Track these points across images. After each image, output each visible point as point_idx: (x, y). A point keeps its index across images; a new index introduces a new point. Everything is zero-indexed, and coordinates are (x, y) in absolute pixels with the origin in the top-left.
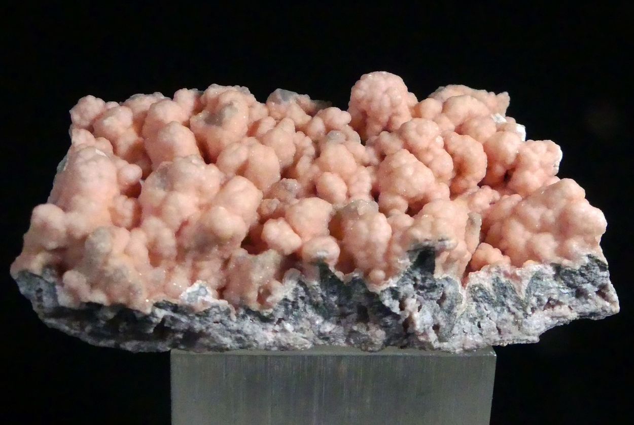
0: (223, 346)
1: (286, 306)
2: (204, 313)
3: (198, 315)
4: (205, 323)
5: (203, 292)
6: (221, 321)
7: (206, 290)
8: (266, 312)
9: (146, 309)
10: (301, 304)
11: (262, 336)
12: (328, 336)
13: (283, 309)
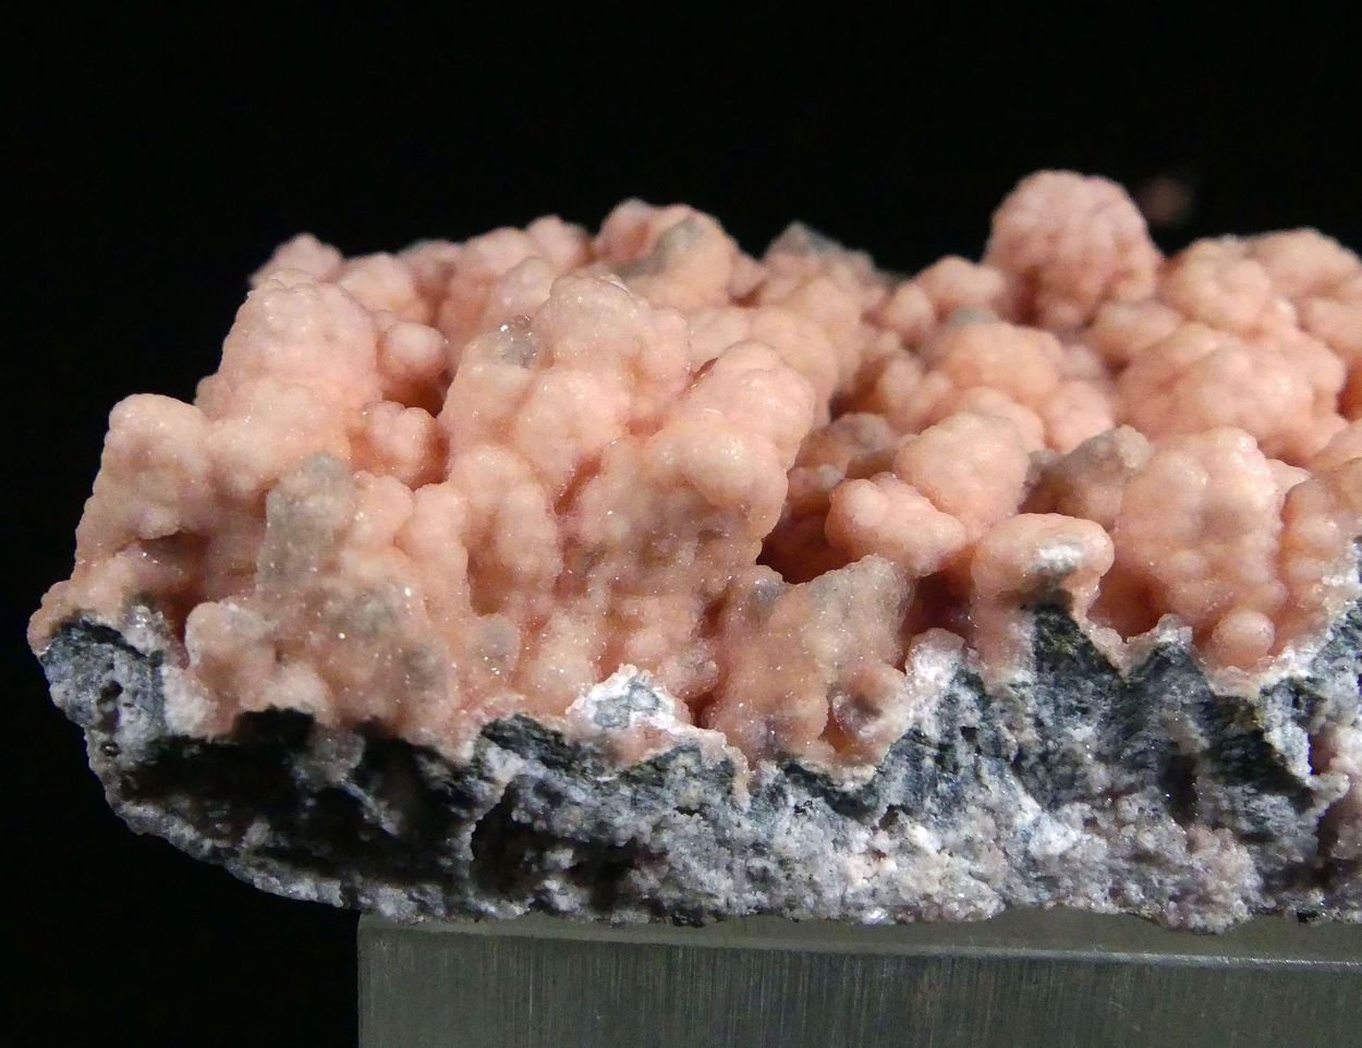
0: (704, 902)
1: (915, 760)
2: (649, 768)
3: (627, 777)
4: (651, 808)
5: (643, 700)
6: (701, 809)
7: (654, 696)
8: (854, 778)
9: (456, 743)
10: (963, 754)
11: (834, 868)
12: (1054, 870)
13: (902, 772)
